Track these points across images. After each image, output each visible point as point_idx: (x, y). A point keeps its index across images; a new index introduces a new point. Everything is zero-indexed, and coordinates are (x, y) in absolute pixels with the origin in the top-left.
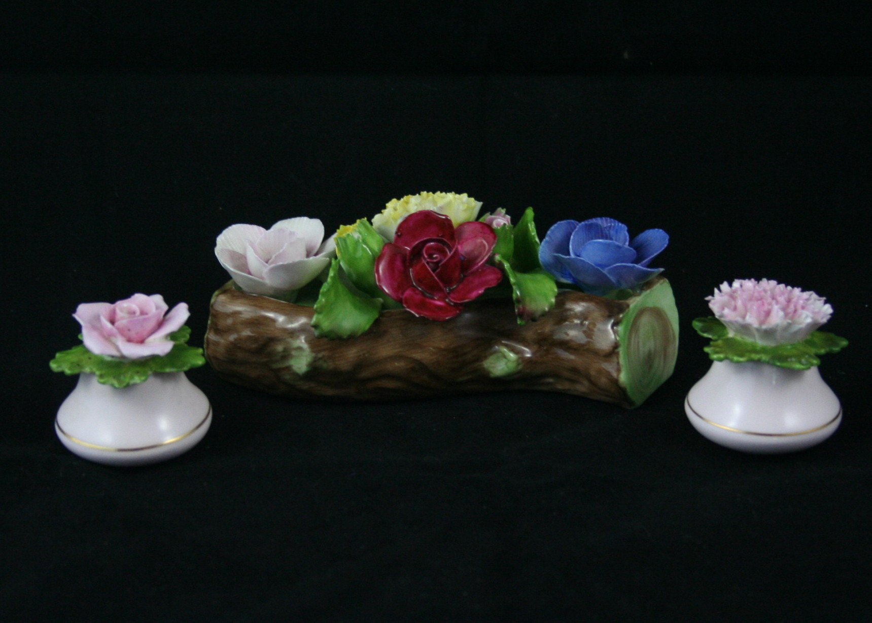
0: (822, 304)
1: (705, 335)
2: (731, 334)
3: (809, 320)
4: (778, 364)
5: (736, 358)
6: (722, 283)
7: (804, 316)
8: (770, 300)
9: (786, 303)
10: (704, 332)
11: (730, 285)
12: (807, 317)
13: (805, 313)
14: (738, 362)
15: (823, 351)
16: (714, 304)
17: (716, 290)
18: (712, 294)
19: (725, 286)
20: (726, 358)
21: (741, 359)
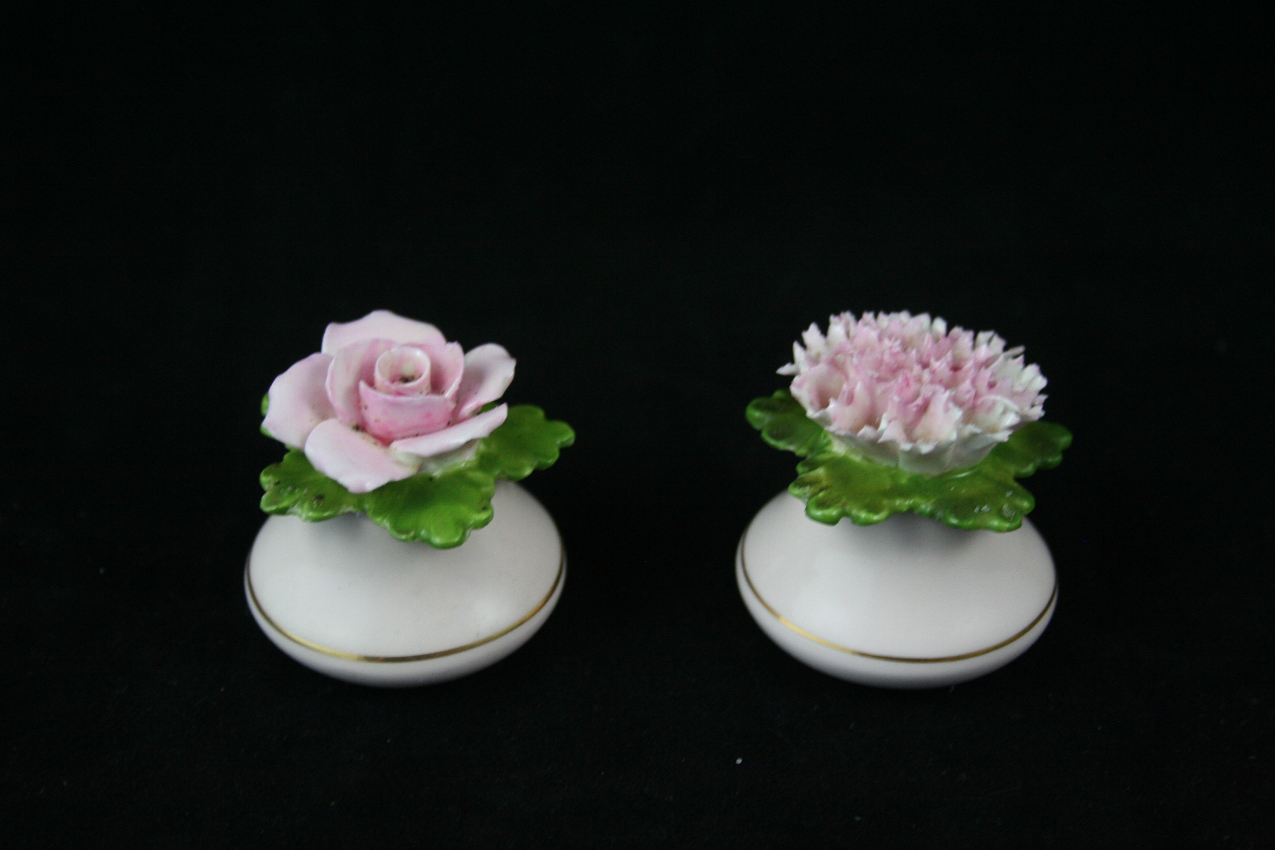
0: (1021, 366)
1: (782, 445)
2: (838, 449)
3: (1011, 419)
4: (954, 521)
5: (863, 515)
6: (806, 328)
7: (999, 409)
8: (917, 368)
9: (951, 373)
10: (777, 437)
11: (824, 329)
12: (1005, 412)
13: (1001, 400)
14: (867, 524)
15: (1029, 469)
16: (800, 386)
17: (797, 349)
18: (791, 359)
19: (812, 334)
20: (844, 514)
21: (876, 518)
